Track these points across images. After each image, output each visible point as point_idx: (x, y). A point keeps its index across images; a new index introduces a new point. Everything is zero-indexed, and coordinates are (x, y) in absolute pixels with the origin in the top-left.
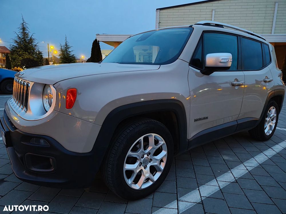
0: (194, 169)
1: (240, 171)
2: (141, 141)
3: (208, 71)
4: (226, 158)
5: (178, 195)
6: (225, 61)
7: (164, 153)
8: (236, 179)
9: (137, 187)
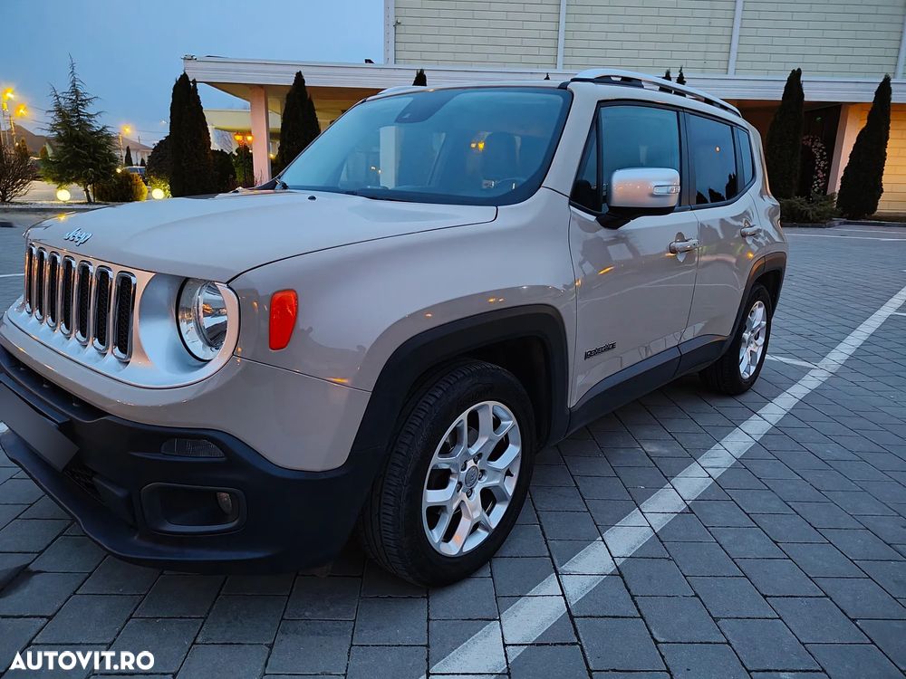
0: (577, 486)
1: (692, 482)
2: (463, 425)
3: (617, 217)
4: (652, 449)
5: (556, 561)
6: (662, 191)
7: (513, 451)
8: (688, 503)
9: (451, 549)
